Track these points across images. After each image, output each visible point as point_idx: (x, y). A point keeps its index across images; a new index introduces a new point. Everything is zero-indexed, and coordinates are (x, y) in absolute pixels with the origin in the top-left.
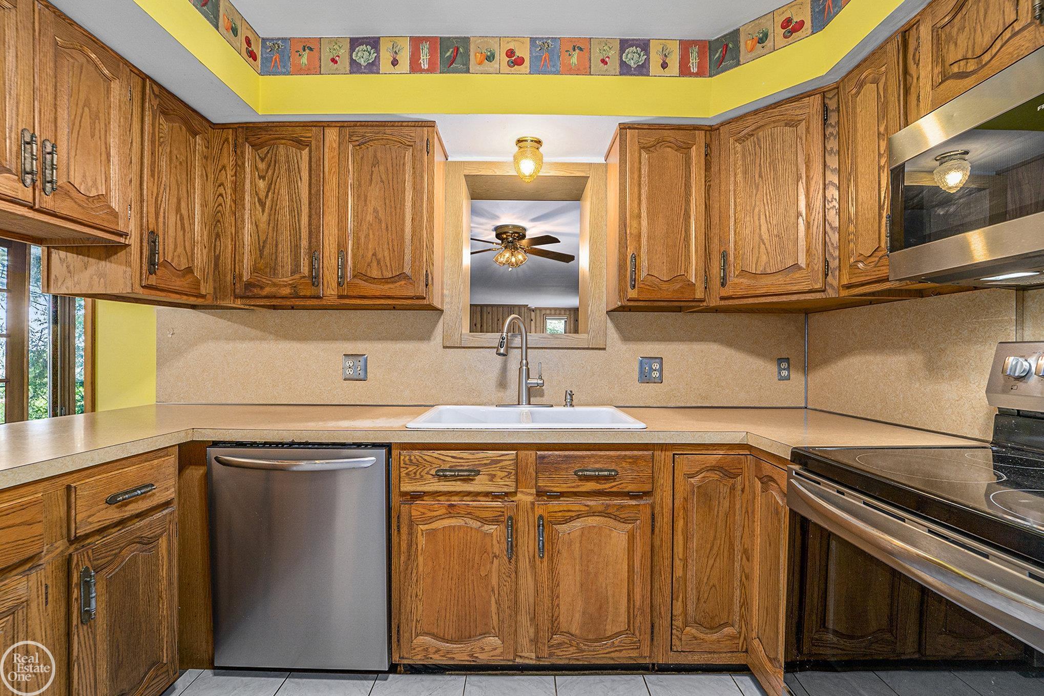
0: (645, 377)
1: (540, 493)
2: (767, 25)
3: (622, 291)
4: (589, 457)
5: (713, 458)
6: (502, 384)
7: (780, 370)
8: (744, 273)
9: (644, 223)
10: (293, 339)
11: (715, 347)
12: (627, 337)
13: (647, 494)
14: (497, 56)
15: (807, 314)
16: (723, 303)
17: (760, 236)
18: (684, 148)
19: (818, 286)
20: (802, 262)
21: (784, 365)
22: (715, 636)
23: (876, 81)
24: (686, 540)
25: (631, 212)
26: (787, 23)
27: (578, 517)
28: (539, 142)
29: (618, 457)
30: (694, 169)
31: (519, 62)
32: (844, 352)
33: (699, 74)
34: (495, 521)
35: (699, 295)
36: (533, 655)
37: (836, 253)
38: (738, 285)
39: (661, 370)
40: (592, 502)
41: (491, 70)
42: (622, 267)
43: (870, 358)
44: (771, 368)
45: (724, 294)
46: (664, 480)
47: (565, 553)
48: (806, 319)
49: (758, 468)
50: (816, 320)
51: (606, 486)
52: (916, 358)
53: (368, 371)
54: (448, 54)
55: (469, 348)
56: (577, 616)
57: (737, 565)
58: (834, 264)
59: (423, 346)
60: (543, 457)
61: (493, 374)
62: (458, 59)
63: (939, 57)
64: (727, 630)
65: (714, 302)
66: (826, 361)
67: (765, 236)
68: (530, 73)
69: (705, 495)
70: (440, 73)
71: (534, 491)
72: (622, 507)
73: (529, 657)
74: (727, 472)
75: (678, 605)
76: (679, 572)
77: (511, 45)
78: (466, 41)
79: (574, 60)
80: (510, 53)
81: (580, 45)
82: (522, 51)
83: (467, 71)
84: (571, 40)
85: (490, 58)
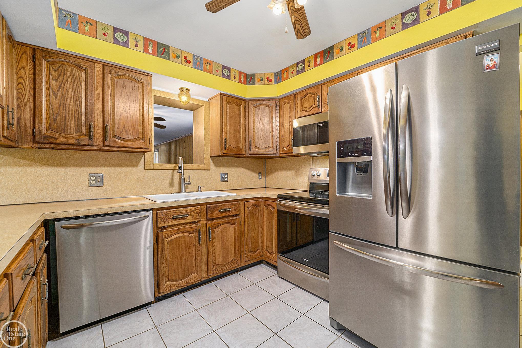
0: (223, 180)
1: (208, 219)
2: (263, 76)
3: (222, 150)
4: (223, 205)
5: (254, 202)
6: (172, 185)
7: (259, 176)
8: (256, 147)
9: (228, 127)
10: (55, 166)
11: (242, 170)
12: (217, 166)
13: (238, 215)
14: (180, 57)
15: (265, 159)
16: (250, 156)
17: (260, 136)
18: (239, 105)
19: (275, 153)
20: (271, 146)
21: (260, 175)
22: (255, 254)
23: (289, 103)
24: (248, 227)
25: (225, 124)
26: (268, 78)
27: (220, 225)
28: (189, 90)
29: (231, 204)
30: (241, 113)
31: (189, 62)
32: (276, 171)
33: (244, 83)
34: (194, 232)
35: (243, 153)
36: (207, 276)
37: (279, 144)
38: (254, 151)
39: (227, 177)
40: (224, 220)
41: (178, 62)
42: (221, 142)
43: (283, 172)
44: (257, 176)
45: (250, 153)
46: (242, 210)
47: (217, 238)
48: (265, 161)
49: (265, 203)
50: (268, 161)
51: (228, 214)
52: (294, 172)
53: (104, 181)
54: (161, 50)
55: (157, 170)
56: (221, 258)
57: (260, 232)
58: (278, 147)
59: (134, 169)
60: (209, 207)
61: (168, 180)
62: (165, 53)
63: (302, 105)
64: (258, 251)
65: (247, 155)
66: (271, 173)
67: (262, 137)
68: (193, 68)
69: (252, 213)
70: (157, 57)
71: (206, 219)
72: (233, 220)
73: (206, 277)
74: (257, 206)
75: (246, 247)
76: (246, 237)
77: (186, 55)
78: (168, 47)
79: (208, 67)
80: (186, 58)
81: (209, 63)
82: (190, 58)
83: (169, 59)
84: (206, 60)
85: (178, 57)
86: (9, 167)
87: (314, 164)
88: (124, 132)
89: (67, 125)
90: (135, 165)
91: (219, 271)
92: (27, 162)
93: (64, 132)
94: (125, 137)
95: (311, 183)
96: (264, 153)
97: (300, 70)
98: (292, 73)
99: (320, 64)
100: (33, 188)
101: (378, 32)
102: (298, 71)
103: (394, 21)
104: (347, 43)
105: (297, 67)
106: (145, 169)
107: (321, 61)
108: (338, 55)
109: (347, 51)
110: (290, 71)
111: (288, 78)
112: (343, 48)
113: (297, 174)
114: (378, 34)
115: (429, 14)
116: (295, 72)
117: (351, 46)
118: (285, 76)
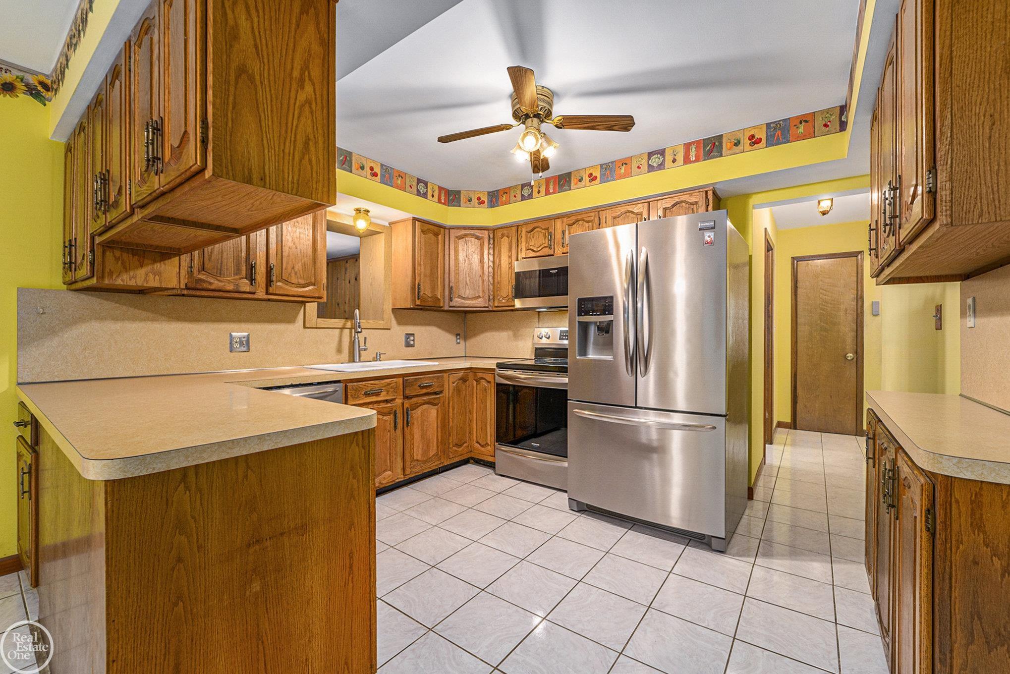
0: (408, 345)
1: (406, 397)
2: (472, 196)
3: (414, 301)
4: (423, 378)
5: (460, 374)
6: (339, 350)
7: (457, 339)
8: (460, 297)
9: (423, 267)
11: (434, 330)
12: (400, 323)
13: (441, 392)
14: (365, 167)
15: (465, 313)
16: (450, 309)
17: (466, 282)
18: (436, 235)
19: (487, 305)
20: (481, 295)
21: (458, 337)
22: (461, 449)
23: (508, 237)
24: (453, 410)
25: (418, 262)
26: (478, 199)
27: (420, 405)
28: (368, 211)
29: (433, 377)
30: (440, 246)
31: (375, 175)
32: (483, 331)
33: (444, 204)
34: (389, 414)
35: (441, 305)
36: (402, 476)
37: (492, 293)
38: (457, 302)
39: (413, 340)
40: (425, 398)
41: (362, 175)
42: (413, 288)
43: (494, 333)
44: (453, 338)
45: (451, 305)
46: (446, 386)
47: (416, 423)
48: (465, 315)
49: (475, 376)
50: (469, 316)
51: (429, 390)
52: (510, 333)
53: (250, 344)
54: (341, 158)
55: (314, 328)
56: (420, 451)
57: (467, 417)
58: (491, 297)
59: (290, 327)
60: (407, 380)
61: (334, 345)
62: (346, 163)
63: (527, 242)
64: (465, 445)
65: (446, 308)
66: (475, 335)
67: (468, 282)
68: (380, 182)
69: (458, 390)
71: (402, 397)
72: (435, 398)
73: (401, 478)
74: (464, 380)
75: (451, 438)
76: (451, 425)
77: (372, 165)
78: (350, 154)
79: (399, 182)
80: (372, 169)
81: (402, 175)
82: (377, 170)
83: (351, 172)
84: (398, 171)
85: (362, 168)
86: (127, 322)
87: (540, 323)
88: (293, 275)
89: (224, 263)
90: (291, 320)
91: (418, 470)
92: (151, 315)
93: (220, 274)
94: (294, 280)
95: (536, 349)
96: (471, 305)
97: (526, 195)
98: (515, 196)
99: (554, 193)
100: (157, 353)
101: (623, 169)
102: (523, 196)
103: (640, 159)
104: (588, 172)
105: (522, 189)
106: (305, 327)
107: (554, 189)
108: (577, 186)
109: (588, 183)
110: (512, 194)
111: (508, 202)
112: (582, 179)
113: (516, 336)
114: (623, 171)
115: (674, 161)
116: (519, 197)
117: (593, 178)
118: (504, 199)
